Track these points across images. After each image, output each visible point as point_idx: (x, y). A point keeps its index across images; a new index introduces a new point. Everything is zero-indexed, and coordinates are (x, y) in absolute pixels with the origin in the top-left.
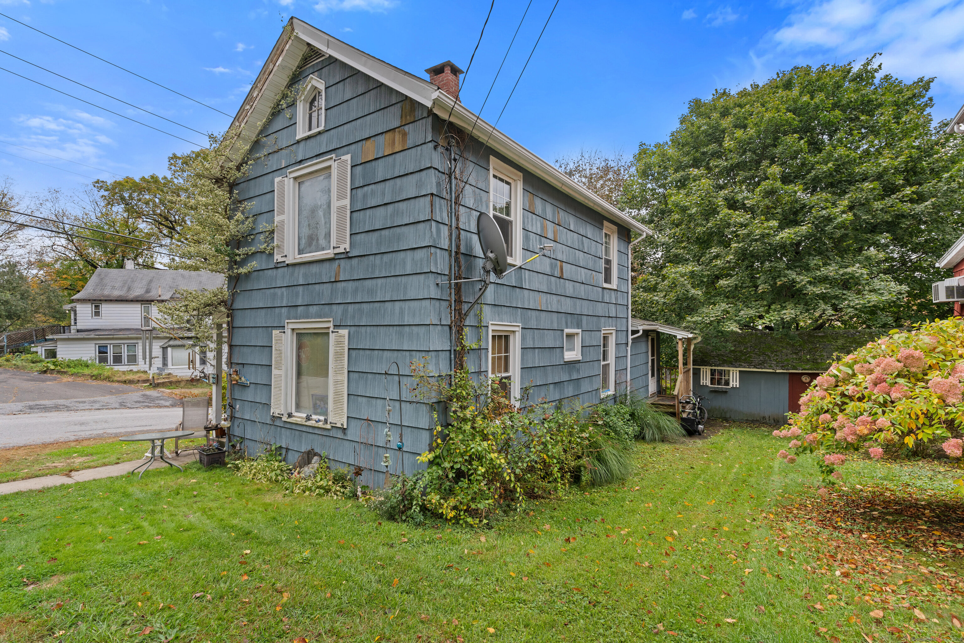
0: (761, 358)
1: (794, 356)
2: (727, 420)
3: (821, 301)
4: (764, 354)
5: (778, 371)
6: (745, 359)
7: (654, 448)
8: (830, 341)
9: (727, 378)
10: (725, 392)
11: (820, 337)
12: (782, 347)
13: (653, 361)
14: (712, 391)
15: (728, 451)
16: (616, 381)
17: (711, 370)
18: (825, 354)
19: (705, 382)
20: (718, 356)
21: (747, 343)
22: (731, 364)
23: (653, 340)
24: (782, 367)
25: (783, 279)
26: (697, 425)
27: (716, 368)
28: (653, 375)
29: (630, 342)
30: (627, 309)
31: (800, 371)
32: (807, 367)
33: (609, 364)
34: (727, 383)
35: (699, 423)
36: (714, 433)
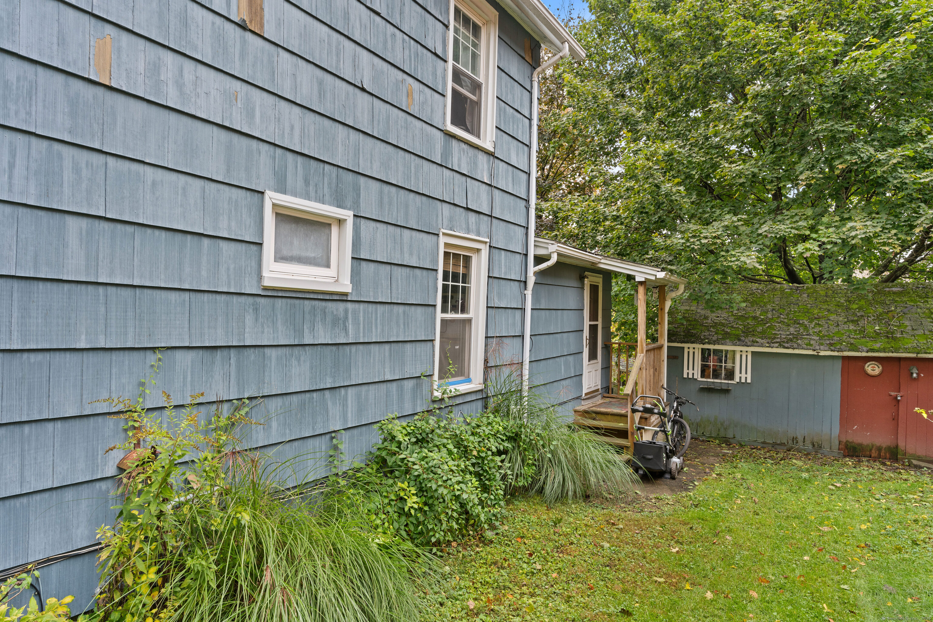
0: (792, 330)
1: (852, 327)
2: (727, 441)
3: (923, 205)
4: (796, 322)
5: (822, 353)
6: (763, 332)
7: (557, 522)
8: (915, 301)
9: (729, 365)
10: (725, 391)
11: (894, 293)
12: (829, 310)
13: (593, 329)
14: (703, 390)
15: (730, 531)
16: (486, 361)
17: (702, 349)
18: (907, 323)
19: (691, 372)
20: (715, 325)
21: (765, 304)
22: (738, 340)
23: (594, 289)
24: (831, 346)
25: (848, 157)
26: (668, 457)
27: (711, 347)
28: (593, 356)
29: (532, 280)
30: (527, 209)
31: (864, 354)
32: (877, 346)
33: (469, 321)
34: (730, 375)
35: (672, 453)
36: (703, 474)
